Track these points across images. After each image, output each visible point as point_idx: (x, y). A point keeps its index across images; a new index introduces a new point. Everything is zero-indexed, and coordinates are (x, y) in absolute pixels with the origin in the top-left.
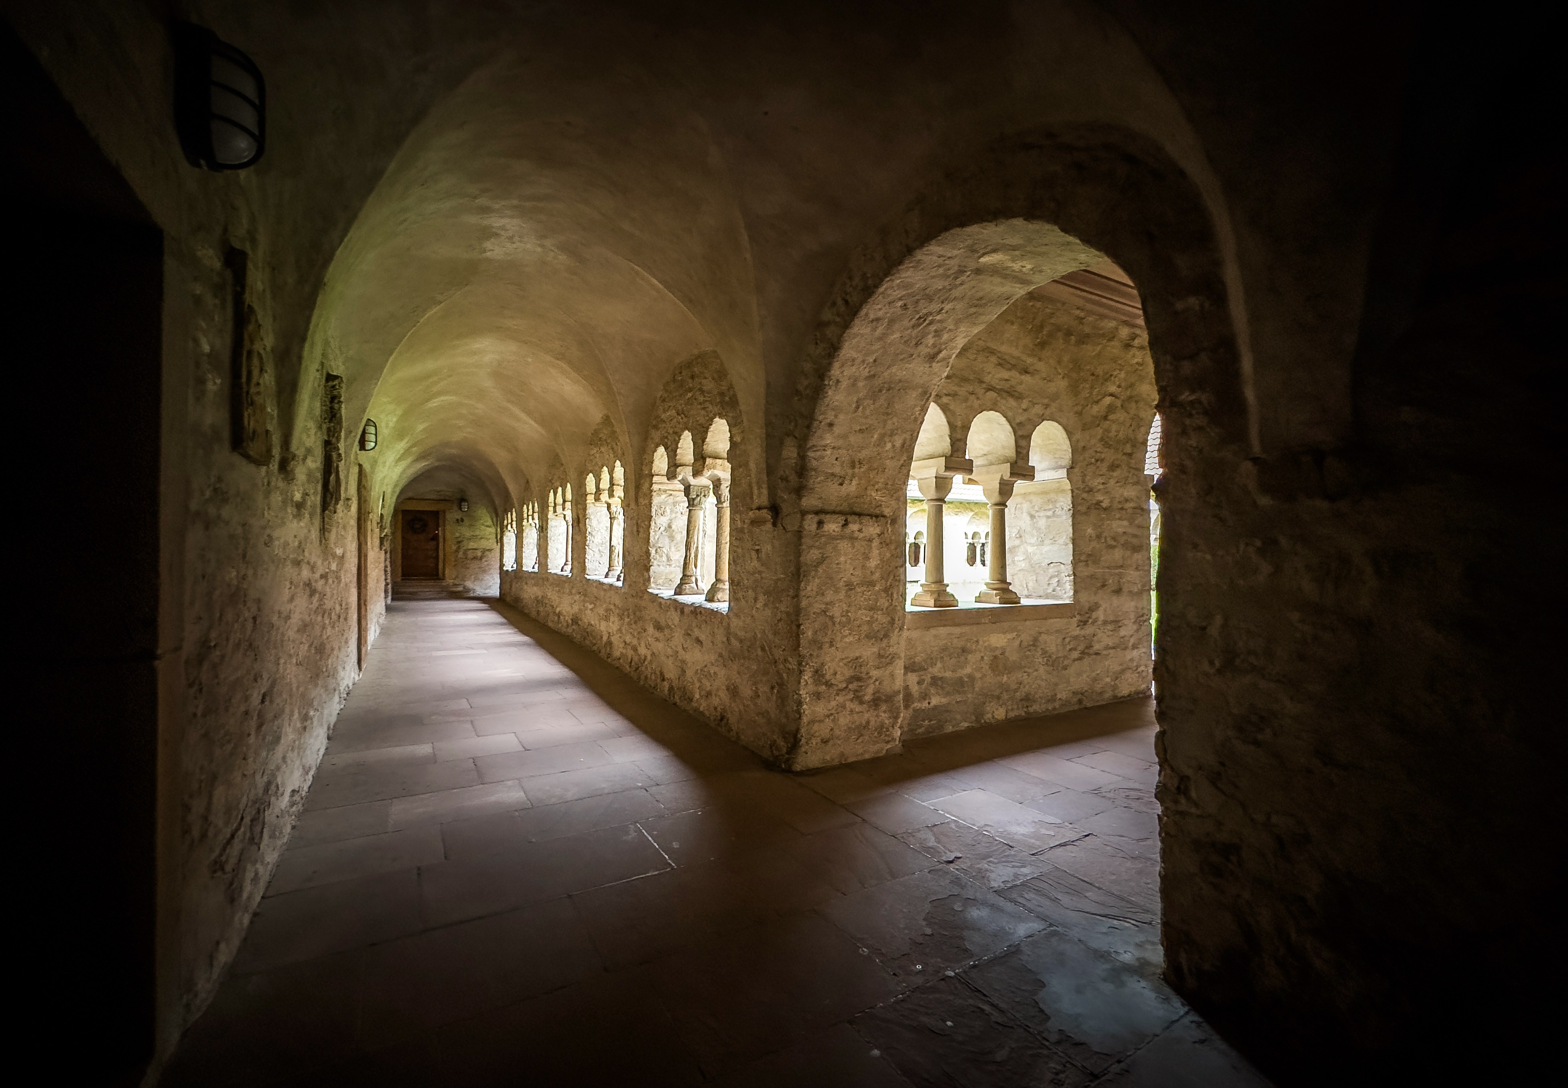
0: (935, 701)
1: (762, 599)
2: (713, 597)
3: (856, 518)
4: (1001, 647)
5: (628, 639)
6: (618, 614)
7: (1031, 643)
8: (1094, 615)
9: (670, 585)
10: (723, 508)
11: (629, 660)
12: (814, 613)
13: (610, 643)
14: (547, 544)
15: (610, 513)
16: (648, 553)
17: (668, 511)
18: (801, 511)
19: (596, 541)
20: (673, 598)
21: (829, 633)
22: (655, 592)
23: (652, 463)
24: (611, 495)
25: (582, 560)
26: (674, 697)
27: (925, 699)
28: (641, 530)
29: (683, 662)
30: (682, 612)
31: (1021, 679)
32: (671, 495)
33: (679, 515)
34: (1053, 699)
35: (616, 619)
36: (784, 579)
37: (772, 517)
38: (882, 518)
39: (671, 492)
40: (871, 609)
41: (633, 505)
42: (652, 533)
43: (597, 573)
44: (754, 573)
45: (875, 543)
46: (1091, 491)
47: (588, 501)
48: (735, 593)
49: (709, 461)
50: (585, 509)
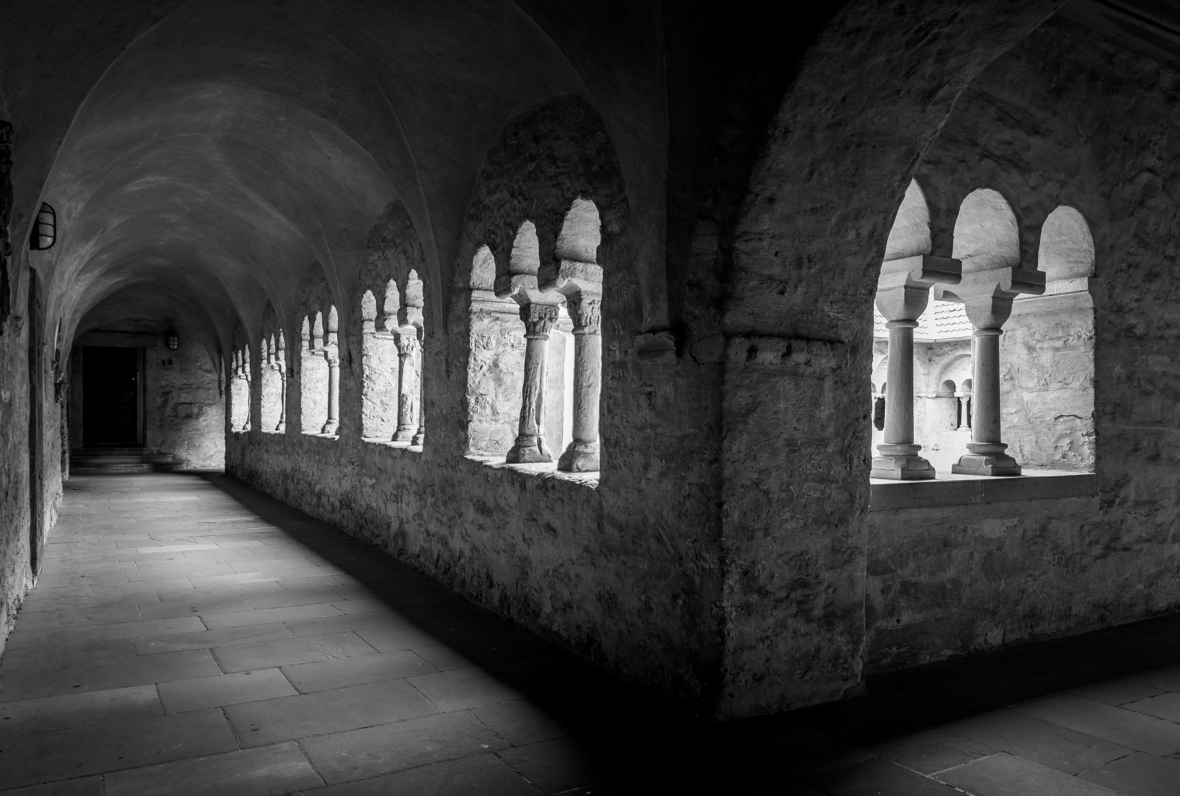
0: (906, 618)
1: (657, 465)
2: (571, 464)
3: (802, 344)
4: (999, 539)
5: (433, 527)
6: (415, 493)
7: (1038, 533)
8: (1123, 493)
9: (496, 449)
10: (584, 334)
11: (435, 558)
12: (743, 486)
13: (402, 534)
14: (300, 394)
15: (399, 348)
16: (465, 404)
17: (494, 342)
18: (724, 333)
19: (377, 388)
20: (507, 466)
21: (763, 515)
22: (478, 459)
23: (470, 271)
24: (403, 320)
25: (357, 416)
26: (509, 611)
27: (891, 616)
28: (453, 370)
29: (525, 560)
30: (523, 487)
31: (1024, 585)
32: (497, 319)
33: (509, 348)
34: (1066, 615)
35: (413, 499)
36: (695, 435)
37: (676, 343)
38: (839, 345)
39: (498, 315)
40: (822, 480)
41: (439, 334)
42: (471, 374)
43: (379, 434)
44: (644, 428)
45: (828, 383)
46: (1120, 310)
47: (365, 331)
48: (610, 456)
49: (565, 264)
50: (360, 342)
